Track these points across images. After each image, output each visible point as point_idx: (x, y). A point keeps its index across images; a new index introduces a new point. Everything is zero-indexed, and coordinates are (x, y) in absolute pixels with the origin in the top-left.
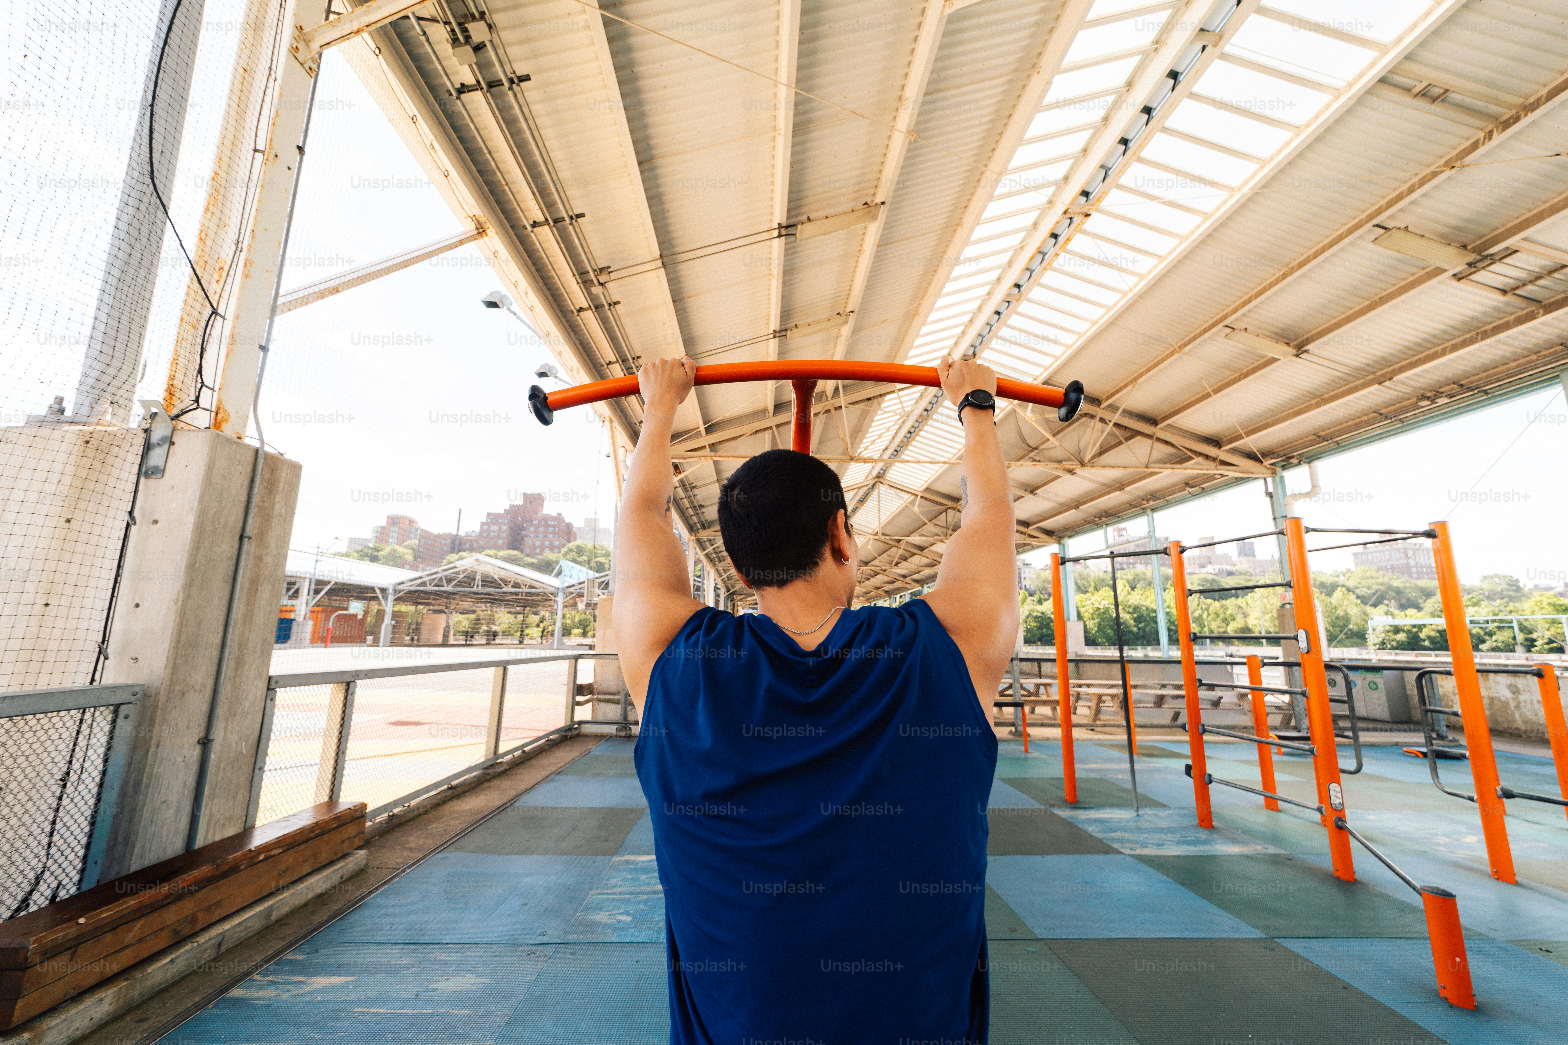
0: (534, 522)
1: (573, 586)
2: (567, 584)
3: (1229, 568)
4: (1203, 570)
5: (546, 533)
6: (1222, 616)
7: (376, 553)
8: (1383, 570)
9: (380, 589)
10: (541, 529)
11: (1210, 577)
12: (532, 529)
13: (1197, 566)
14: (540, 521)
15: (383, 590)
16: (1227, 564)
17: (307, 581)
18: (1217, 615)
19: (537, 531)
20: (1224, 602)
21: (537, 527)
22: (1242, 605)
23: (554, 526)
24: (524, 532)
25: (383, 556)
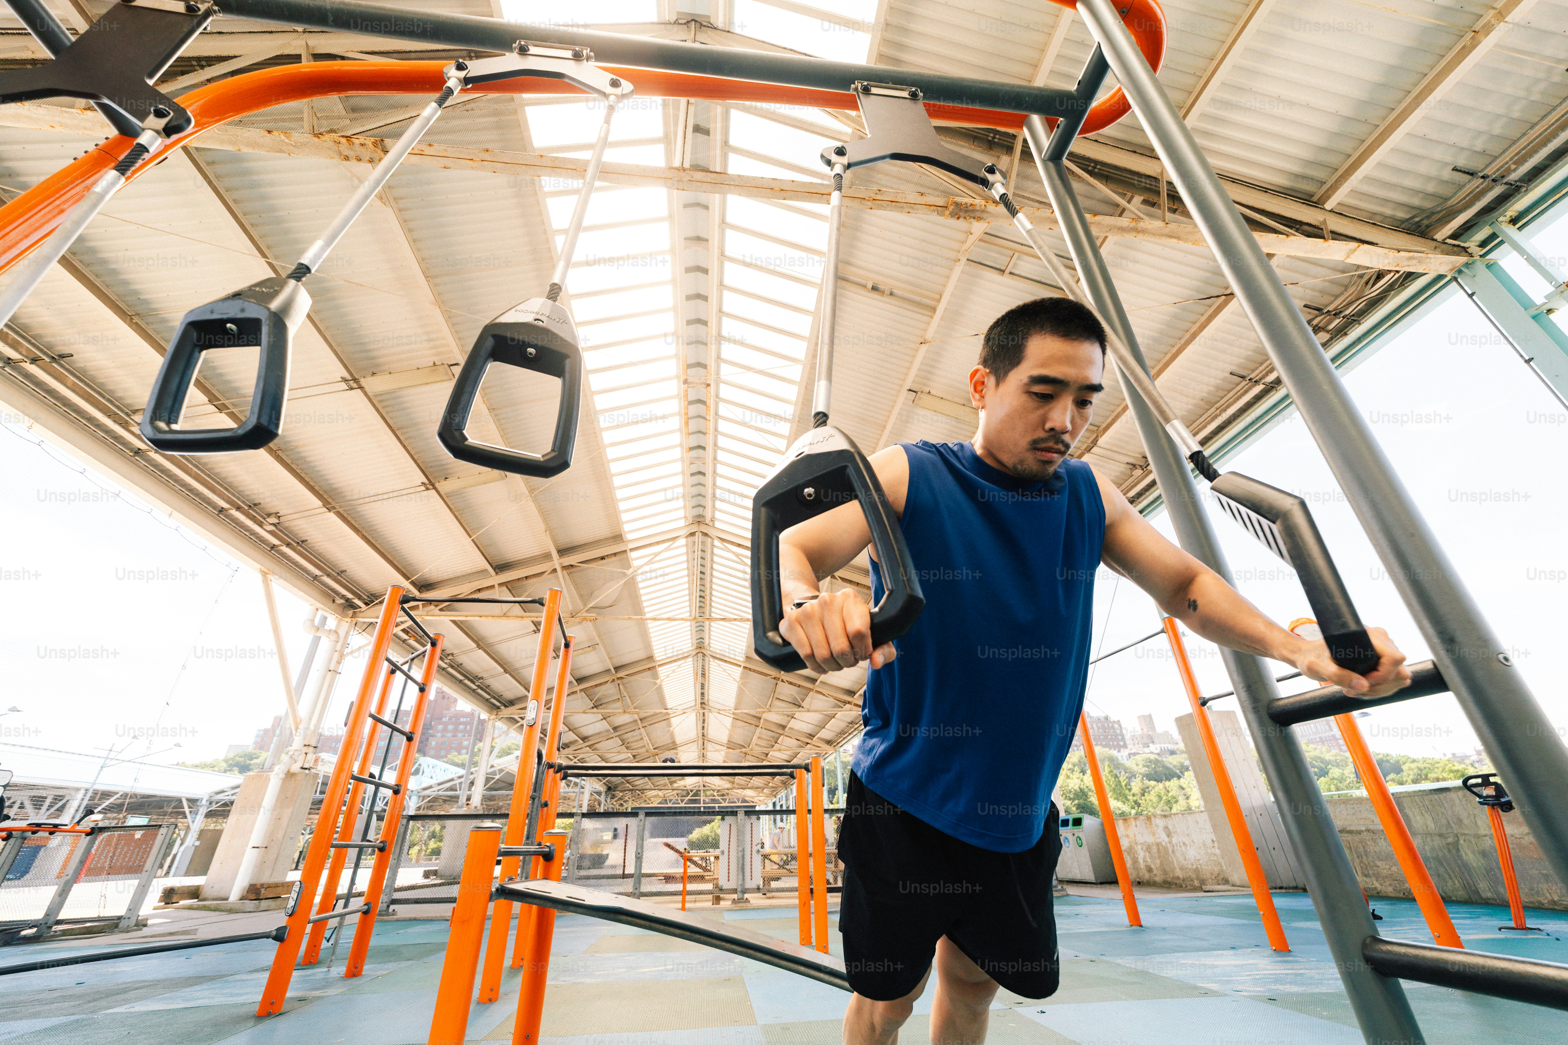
0: (444, 719)
1: (431, 787)
2: (424, 785)
3: (1171, 747)
4: (1147, 750)
5: (456, 730)
6: (1164, 798)
7: (248, 762)
8: (1313, 743)
9: (189, 800)
10: (451, 727)
11: (1153, 757)
12: (440, 727)
13: (1140, 745)
14: (450, 718)
15: (193, 802)
16: (1170, 743)
17: (83, 792)
18: (1160, 797)
19: (445, 730)
20: (1167, 783)
21: (446, 725)
22: (1184, 786)
23: (465, 724)
24: (431, 732)
25: (258, 765)
